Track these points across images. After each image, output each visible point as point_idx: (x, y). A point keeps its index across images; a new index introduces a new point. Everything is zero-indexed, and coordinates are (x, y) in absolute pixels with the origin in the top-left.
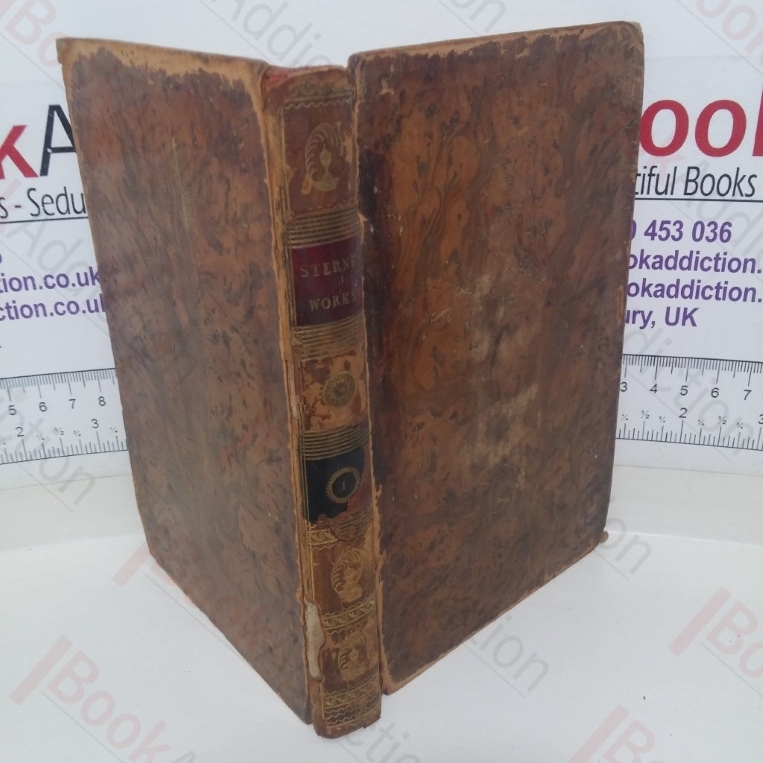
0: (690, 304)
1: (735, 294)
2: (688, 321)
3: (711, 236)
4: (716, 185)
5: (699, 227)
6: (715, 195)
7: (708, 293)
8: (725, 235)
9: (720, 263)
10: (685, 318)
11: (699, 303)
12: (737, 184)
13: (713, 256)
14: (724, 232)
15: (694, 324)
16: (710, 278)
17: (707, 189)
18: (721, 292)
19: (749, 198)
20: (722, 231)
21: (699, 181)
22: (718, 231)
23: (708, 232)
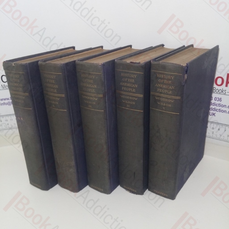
0: (214, 112)
1: (222, 111)
2: (214, 115)
3: (218, 100)
4: (219, 91)
5: (216, 98)
6: (218, 93)
7: (217, 110)
8: (221, 100)
9: (220, 105)
10: (213, 114)
11: (216, 112)
12: (223, 91)
13: (218, 104)
14: (220, 100)
15: (215, 116)
16: (218, 108)
17: (217, 92)
18: (220, 111)
19: (225, 94)
20: (220, 99)
21: (216, 90)
22: (219, 99)
23: (217, 99)
